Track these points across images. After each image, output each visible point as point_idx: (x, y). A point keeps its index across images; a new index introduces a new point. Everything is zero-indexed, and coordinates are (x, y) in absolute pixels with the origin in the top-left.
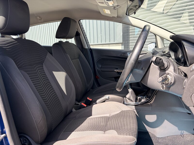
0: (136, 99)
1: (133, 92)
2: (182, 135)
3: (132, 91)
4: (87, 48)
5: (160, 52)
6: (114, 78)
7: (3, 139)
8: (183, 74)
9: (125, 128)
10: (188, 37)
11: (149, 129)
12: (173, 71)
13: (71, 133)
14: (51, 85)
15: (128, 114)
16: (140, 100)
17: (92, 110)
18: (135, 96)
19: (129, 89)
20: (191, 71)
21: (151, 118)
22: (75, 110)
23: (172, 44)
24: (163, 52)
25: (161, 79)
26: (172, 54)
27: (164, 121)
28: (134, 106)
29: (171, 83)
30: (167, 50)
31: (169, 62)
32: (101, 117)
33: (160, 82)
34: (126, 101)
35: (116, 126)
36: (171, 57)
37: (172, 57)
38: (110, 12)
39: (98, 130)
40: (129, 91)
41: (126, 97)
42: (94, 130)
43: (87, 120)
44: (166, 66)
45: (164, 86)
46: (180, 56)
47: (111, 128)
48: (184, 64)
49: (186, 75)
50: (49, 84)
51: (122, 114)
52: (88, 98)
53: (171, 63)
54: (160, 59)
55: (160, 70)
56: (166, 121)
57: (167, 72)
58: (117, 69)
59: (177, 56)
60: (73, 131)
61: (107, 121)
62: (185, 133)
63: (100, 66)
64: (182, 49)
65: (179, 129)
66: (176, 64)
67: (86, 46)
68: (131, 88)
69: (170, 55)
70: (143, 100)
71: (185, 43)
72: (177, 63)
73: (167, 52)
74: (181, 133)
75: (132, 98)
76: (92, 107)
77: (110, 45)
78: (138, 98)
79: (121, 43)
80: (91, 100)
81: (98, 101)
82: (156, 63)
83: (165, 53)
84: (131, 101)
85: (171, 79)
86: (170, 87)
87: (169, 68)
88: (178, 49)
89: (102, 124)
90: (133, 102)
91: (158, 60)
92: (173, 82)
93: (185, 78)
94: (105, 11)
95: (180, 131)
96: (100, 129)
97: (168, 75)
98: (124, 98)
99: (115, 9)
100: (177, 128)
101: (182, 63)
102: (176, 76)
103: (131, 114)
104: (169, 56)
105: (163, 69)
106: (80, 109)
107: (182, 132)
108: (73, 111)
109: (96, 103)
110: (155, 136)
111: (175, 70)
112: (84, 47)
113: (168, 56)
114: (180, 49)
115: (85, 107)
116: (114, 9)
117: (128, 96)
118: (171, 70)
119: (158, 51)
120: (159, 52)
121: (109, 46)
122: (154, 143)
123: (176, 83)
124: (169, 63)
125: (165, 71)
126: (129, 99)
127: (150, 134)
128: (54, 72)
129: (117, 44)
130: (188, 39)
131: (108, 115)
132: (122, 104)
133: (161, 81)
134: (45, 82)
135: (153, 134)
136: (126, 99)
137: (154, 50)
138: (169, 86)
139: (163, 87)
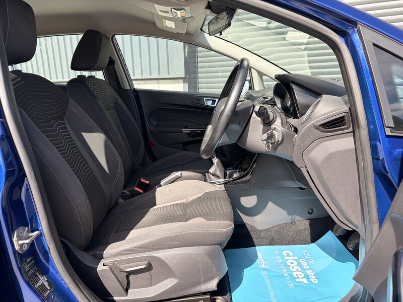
0: (225, 174)
1: (220, 164)
2: (293, 223)
3: (218, 162)
4: (129, 88)
5: (260, 97)
6: (181, 145)
7: (34, 241)
8: (293, 128)
9: (216, 213)
10: (299, 78)
11: (246, 219)
12: (280, 124)
13: (129, 232)
14: (83, 157)
15: (216, 195)
16: (231, 175)
17: (155, 197)
18: (223, 169)
19: (213, 159)
20: (302, 124)
21: (249, 201)
22: (123, 201)
23: (277, 86)
24: (263, 97)
25: (265, 136)
26: (278, 101)
27: (267, 203)
28: (223, 185)
29: (278, 141)
30: (270, 94)
31: (275, 112)
32: (174, 205)
33: (265, 140)
34: (210, 178)
35: (201, 212)
36: (276, 105)
37: (278, 106)
38: (174, 26)
39: (175, 222)
40: (214, 161)
41: (208, 172)
42: (168, 223)
43: (150, 211)
44: (271, 118)
45: (271, 145)
46: (289, 104)
47: (195, 215)
48: (293, 115)
49: (296, 130)
50: (80, 155)
51: (207, 197)
52: (142, 180)
53: (277, 115)
54: (265, 109)
55: (264, 125)
56: (270, 203)
57: (273, 126)
58: (186, 128)
59: (285, 103)
60: (132, 229)
61: (186, 208)
62: (297, 218)
63: (155, 123)
64: (291, 94)
65: (289, 214)
66: (284, 115)
67: (126, 86)
68: (217, 157)
69: (275, 102)
70: (235, 176)
71: (294, 87)
72: (286, 115)
73: (270, 98)
74: (292, 219)
75: (218, 173)
76: (155, 191)
77: (160, 81)
78: (228, 172)
79: (181, 78)
80: (148, 182)
81: (162, 182)
82: (259, 114)
83: (268, 100)
84: (218, 177)
85: (278, 136)
86: (277, 147)
87: (275, 121)
88: (286, 94)
89: (178, 213)
90: (220, 179)
91: (262, 109)
92: (280, 140)
93: (295, 133)
94: (165, 23)
95: (291, 217)
96: (177, 220)
97: (274, 131)
98: (206, 174)
99: (186, 22)
100: (285, 212)
101: (292, 114)
102: (284, 131)
103: (220, 195)
104: (273, 104)
105: (267, 123)
106: (132, 198)
107: (293, 217)
108: (120, 202)
109: (161, 186)
110: (255, 229)
111: (282, 123)
112: (122, 87)
113: (271, 105)
114: (288, 94)
115: (141, 194)
116: (183, 22)
117: (212, 170)
118: (277, 124)
119: (255, 96)
120: (257, 97)
121: (158, 83)
122: (254, 240)
123: (285, 141)
124: (276, 114)
125: (270, 125)
126: (214, 175)
127: (247, 226)
128: (84, 134)
129: (175, 80)
130: (297, 82)
131: (184, 201)
132: (203, 182)
133: (265, 138)
134: (73, 151)
135: (252, 226)
136: (209, 176)
137: (248, 94)
138: (276, 145)
139: (268, 147)
